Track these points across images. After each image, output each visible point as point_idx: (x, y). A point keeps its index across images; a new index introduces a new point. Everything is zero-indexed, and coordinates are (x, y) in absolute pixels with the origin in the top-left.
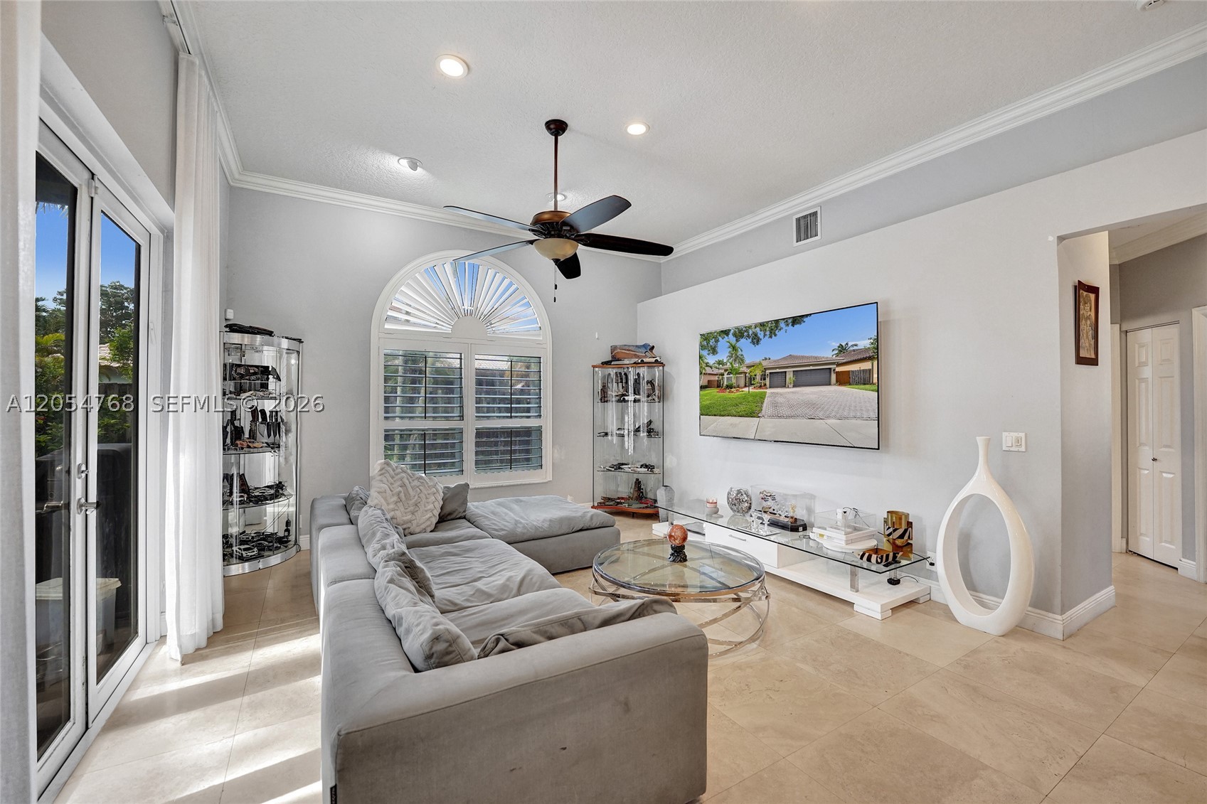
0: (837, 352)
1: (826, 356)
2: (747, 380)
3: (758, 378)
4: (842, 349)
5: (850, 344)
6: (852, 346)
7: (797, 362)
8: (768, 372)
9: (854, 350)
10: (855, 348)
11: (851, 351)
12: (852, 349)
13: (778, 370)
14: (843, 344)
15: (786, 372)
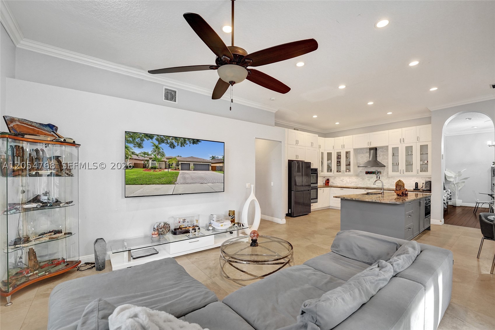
0: (211, 158)
1: (207, 159)
2: (167, 165)
3: (174, 165)
4: (213, 158)
5: (216, 156)
6: (217, 157)
7: (195, 160)
8: (180, 163)
9: (217, 159)
10: (218, 158)
11: (216, 159)
12: (217, 158)
13: (185, 162)
14: (214, 156)
15: (190, 164)
